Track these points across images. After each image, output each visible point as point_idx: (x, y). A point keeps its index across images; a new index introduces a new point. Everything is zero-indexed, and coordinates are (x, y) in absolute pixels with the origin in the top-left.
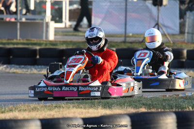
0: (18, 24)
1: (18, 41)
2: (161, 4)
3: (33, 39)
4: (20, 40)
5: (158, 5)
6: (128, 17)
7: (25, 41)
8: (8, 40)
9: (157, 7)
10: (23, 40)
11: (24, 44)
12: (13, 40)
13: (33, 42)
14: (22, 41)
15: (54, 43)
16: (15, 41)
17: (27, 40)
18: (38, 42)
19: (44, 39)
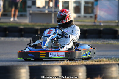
0: (53, 15)
8: (47, 24)
10: (56, 23)
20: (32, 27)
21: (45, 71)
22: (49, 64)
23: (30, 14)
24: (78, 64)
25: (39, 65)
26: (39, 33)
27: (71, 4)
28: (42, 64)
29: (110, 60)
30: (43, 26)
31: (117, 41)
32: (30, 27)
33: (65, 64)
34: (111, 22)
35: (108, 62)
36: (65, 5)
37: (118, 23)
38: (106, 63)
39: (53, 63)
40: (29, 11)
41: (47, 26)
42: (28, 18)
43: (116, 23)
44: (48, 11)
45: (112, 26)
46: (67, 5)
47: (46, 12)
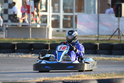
0: (31, 29)
1: (31, 40)
2: (121, 16)
3: (40, 38)
4: (31, 39)
5: (119, 17)
6: (99, 24)
7: (35, 40)
8: (24, 39)
9: (118, 18)
10: (33, 38)
12: (27, 39)
13: (39, 40)
14: (33, 40)
15: (53, 41)
16: (28, 39)
17: (36, 39)
18: (43, 40)
19: (46, 38)
20: (9, 42)
23: (7, 29)
26: (16, 49)
27: (49, 18)
28: (19, 81)
29: (89, 76)
30: (21, 41)
31: (97, 56)
32: (6, 42)
34: (91, 36)
35: (87, 78)
37: (98, 37)
38: (85, 79)
39: (30, 80)
40: (6, 25)
41: (25, 41)
42: (4, 33)
43: (96, 37)
45: (92, 40)
46: (45, 19)
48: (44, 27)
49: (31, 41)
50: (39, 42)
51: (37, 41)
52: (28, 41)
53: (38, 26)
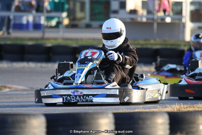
0: (155, 25)
8: (145, 40)
11: (161, 44)
16: (152, 42)
17: (164, 41)
21: (141, 122)
22: (147, 110)
24: (197, 109)
25: (131, 111)
27: (186, 7)
28: (137, 110)
30: (139, 44)
33: (176, 110)
36: (175, 8)
39: (155, 108)
41: (146, 44)
44: (147, 19)
46: (179, 8)
47: (144, 20)
48: (177, 21)
49: (155, 45)
50: (169, 47)
51: (167, 45)
52: (152, 44)
53: (168, 20)
